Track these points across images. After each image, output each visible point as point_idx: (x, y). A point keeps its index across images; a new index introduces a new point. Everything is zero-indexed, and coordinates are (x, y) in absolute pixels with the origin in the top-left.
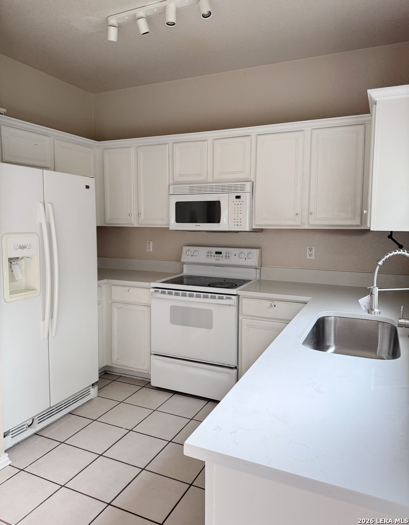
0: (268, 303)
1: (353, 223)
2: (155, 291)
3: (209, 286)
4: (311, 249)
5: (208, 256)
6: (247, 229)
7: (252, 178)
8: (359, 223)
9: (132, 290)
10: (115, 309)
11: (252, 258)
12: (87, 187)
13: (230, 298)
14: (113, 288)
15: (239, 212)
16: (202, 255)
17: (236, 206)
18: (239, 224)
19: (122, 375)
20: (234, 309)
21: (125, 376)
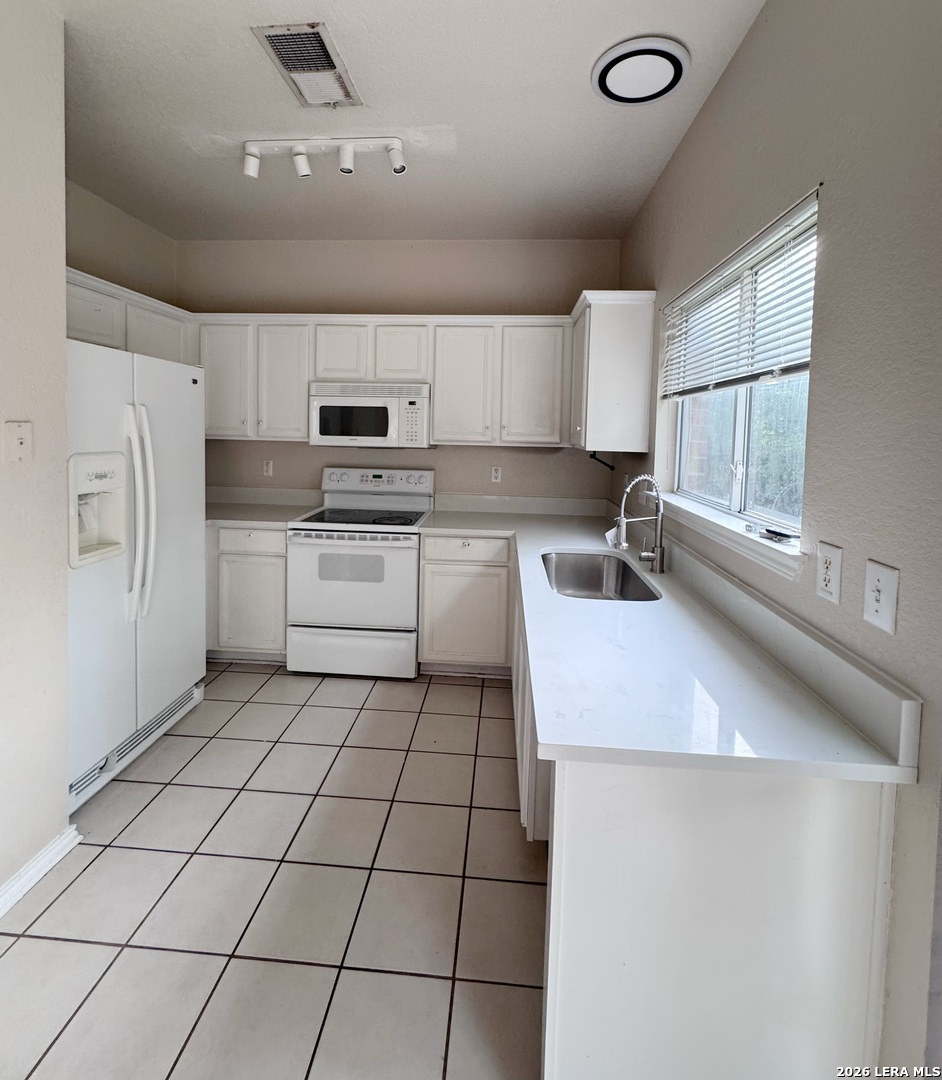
0: (459, 542)
1: (551, 439)
2: (295, 535)
3: (374, 523)
4: (496, 471)
5: (362, 481)
6: (425, 446)
7: (430, 380)
8: (558, 440)
9: (255, 534)
10: (225, 563)
11: (425, 482)
12: (195, 382)
13: (410, 539)
14: (222, 531)
15: (414, 423)
16: (352, 479)
17: (410, 415)
18: (414, 438)
19: (234, 661)
20: (416, 552)
21: (238, 662)
